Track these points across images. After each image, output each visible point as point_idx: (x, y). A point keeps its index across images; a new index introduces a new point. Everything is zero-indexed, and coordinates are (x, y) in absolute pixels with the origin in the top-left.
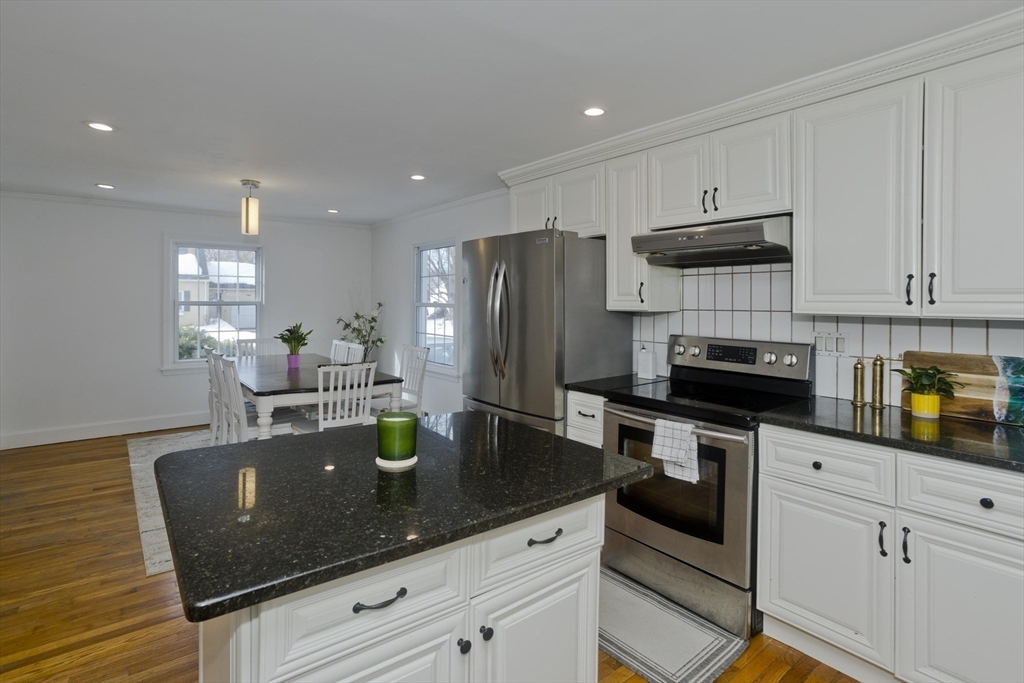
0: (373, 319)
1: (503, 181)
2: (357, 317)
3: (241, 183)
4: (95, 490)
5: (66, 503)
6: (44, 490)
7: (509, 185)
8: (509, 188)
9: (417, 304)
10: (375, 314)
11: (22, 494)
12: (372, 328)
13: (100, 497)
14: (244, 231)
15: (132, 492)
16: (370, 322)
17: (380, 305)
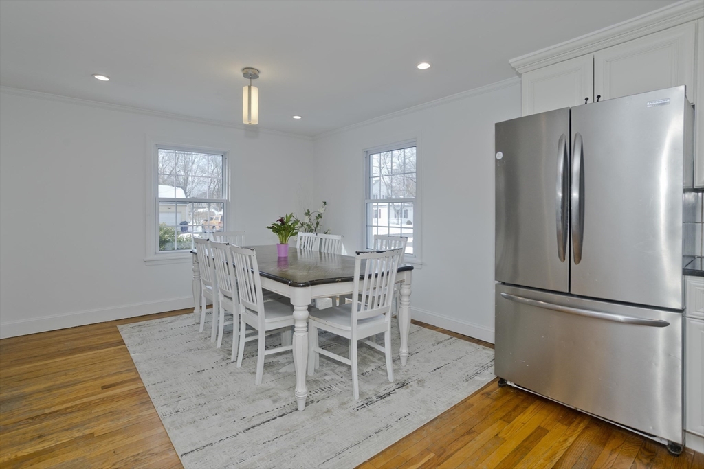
0: (319, 215)
1: (514, 68)
2: (308, 213)
3: (242, 74)
4: (104, 388)
5: (77, 409)
6: (49, 390)
7: (520, 72)
8: (520, 75)
9: (366, 201)
10: (321, 211)
11: (25, 396)
12: (318, 223)
13: (111, 399)
14: (245, 121)
15: (143, 390)
16: (317, 218)
17: (325, 203)
